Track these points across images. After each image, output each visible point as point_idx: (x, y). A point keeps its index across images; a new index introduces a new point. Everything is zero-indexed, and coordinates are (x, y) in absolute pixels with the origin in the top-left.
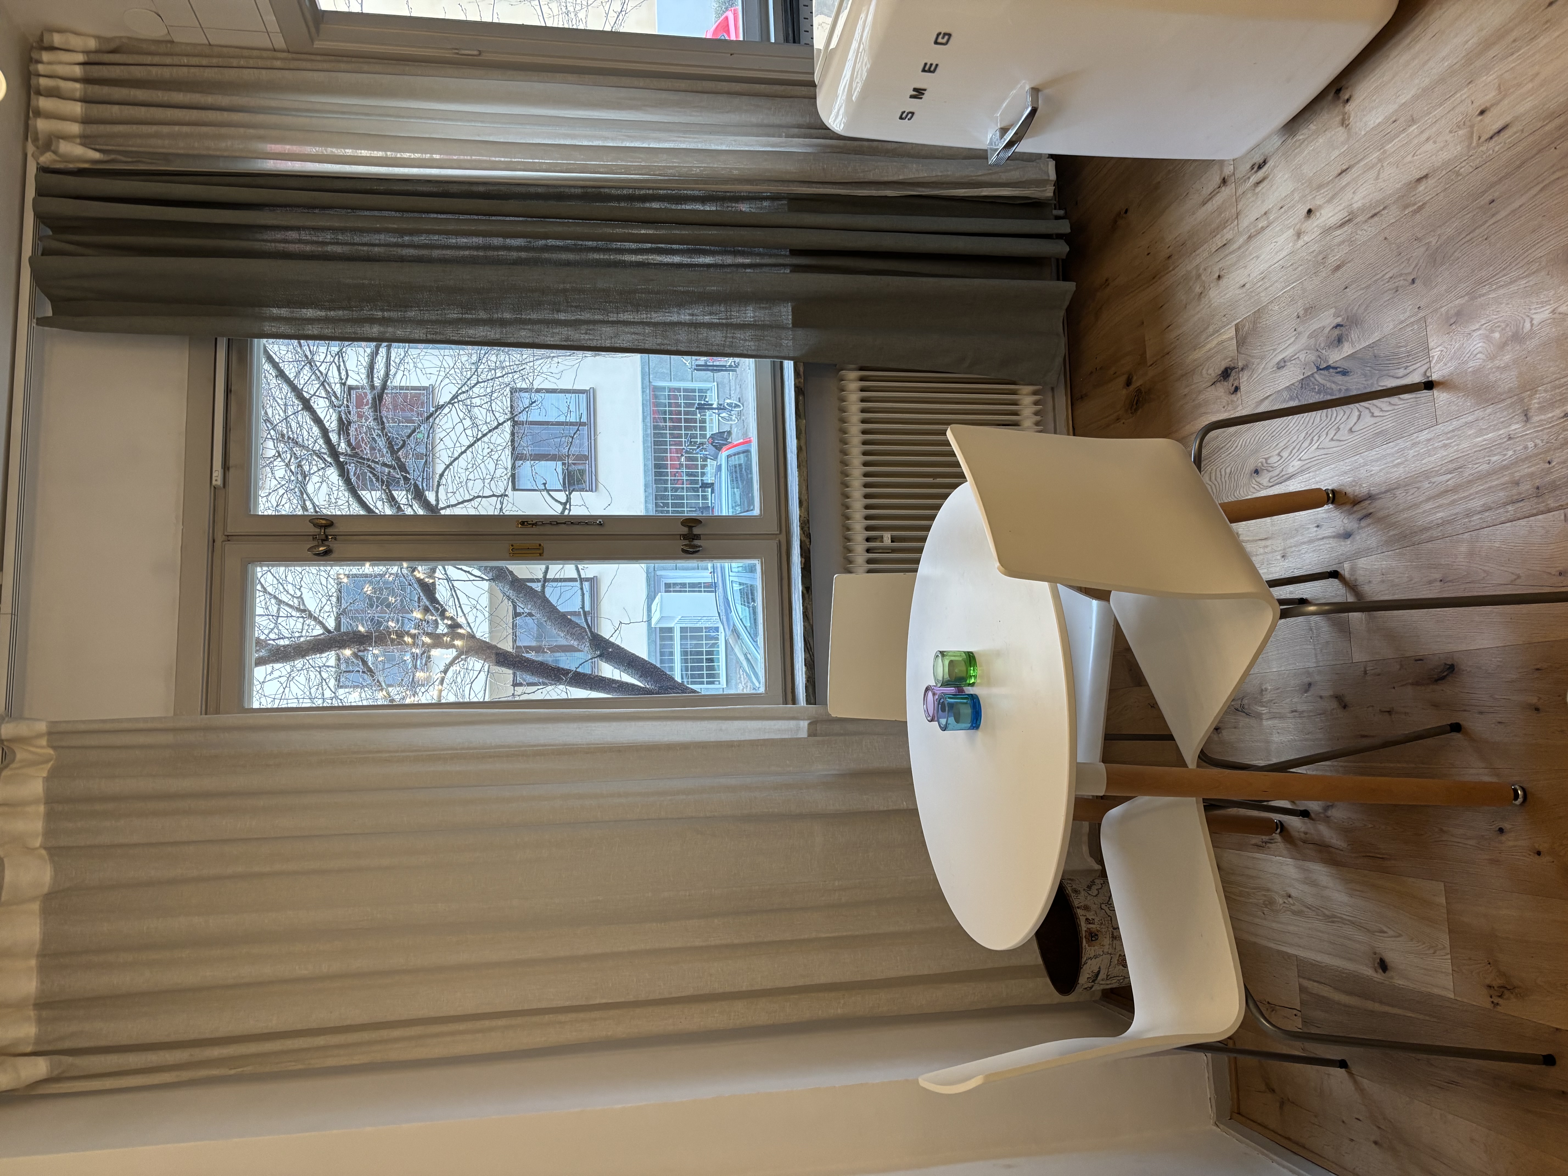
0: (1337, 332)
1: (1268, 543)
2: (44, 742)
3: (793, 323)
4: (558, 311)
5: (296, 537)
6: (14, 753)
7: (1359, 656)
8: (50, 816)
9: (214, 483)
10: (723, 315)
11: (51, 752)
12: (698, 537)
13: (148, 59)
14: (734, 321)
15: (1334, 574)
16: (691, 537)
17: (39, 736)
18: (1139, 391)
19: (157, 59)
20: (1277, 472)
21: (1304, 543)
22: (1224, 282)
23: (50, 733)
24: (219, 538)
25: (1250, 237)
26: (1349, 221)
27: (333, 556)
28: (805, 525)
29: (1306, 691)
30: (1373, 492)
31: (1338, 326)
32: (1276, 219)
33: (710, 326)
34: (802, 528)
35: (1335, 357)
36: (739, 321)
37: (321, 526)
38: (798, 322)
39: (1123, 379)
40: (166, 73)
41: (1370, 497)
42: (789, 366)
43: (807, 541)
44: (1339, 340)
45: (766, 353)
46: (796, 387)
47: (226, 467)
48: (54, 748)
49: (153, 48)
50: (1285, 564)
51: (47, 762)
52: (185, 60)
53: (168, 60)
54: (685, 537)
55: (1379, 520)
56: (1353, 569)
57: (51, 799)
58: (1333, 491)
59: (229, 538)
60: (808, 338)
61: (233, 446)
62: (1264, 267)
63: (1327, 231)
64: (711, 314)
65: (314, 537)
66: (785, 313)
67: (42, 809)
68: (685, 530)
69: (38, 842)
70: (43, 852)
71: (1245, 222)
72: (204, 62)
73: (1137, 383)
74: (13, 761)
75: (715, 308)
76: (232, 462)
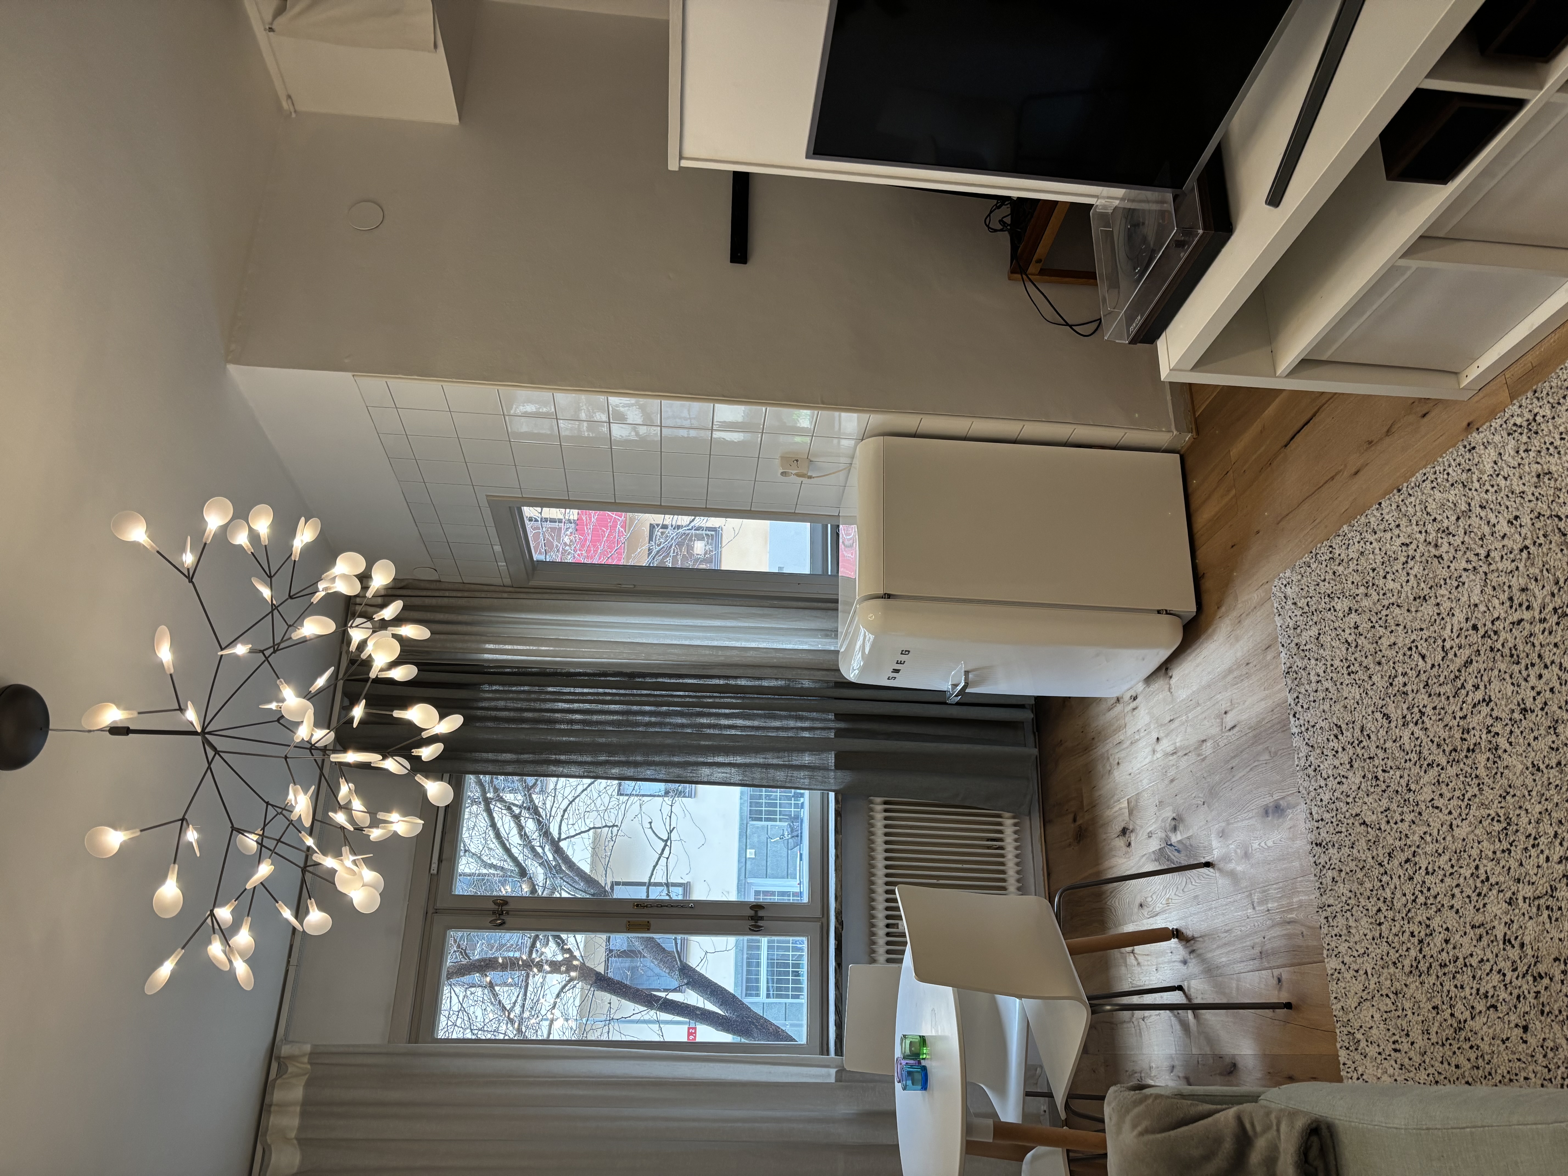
0: (1173, 823)
1: (1149, 958)
2: (306, 1060)
3: (835, 766)
4: (674, 755)
5: (481, 912)
6: (287, 1067)
7: (1195, 1051)
8: (303, 1114)
9: (432, 872)
10: (786, 759)
11: (309, 1067)
12: (762, 918)
13: (424, 593)
14: (794, 763)
15: (1180, 988)
16: (756, 918)
17: (304, 1055)
18: (1080, 827)
19: (429, 593)
20: (1151, 909)
21: (1165, 963)
22: (1121, 767)
23: (311, 1054)
24: (431, 911)
25: (1132, 743)
26: (1175, 753)
27: (506, 926)
28: (839, 914)
29: (1172, 1072)
30: (1196, 936)
31: (1174, 819)
32: (1144, 737)
33: (777, 767)
34: (837, 918)
35: (1175, 838)
36: (797, 763)
37: (499, 905)
38: (838, 766)
39: (1071, 816)
40: (433, 601)
41: (1193, 938)
42: (832, 795)
43: (840, 927)
44: (1175, 829)
45: (815, 787)
46: (836, 810)
47: (440, 860)
48: (311, 1064)
49: (428, 585)
50: (1158, 975)
51: (305, 1074)
52: (447, 594)
53: (437, 594)
54: (752, 918)
55: (1199, 955)
56: (1189, 987)
57: (306, 1103)
58: (1177, 930)
59: (436, 911)
60: (845, 778)
61: (446, 845)
62: (1139, 766)
63: (1167, 755)
64: (778, 758)
65: (494, 913)
66: (831, 759)
67: (298, 1109)
68: (752, 913)
69: (293, 1135)
70: (295, 1142)
71: (1130, 731)
72: (459, 594)
73: (1079, 822)
74: (286, 1072)
75: (780, 754)
76: (444, 856)
